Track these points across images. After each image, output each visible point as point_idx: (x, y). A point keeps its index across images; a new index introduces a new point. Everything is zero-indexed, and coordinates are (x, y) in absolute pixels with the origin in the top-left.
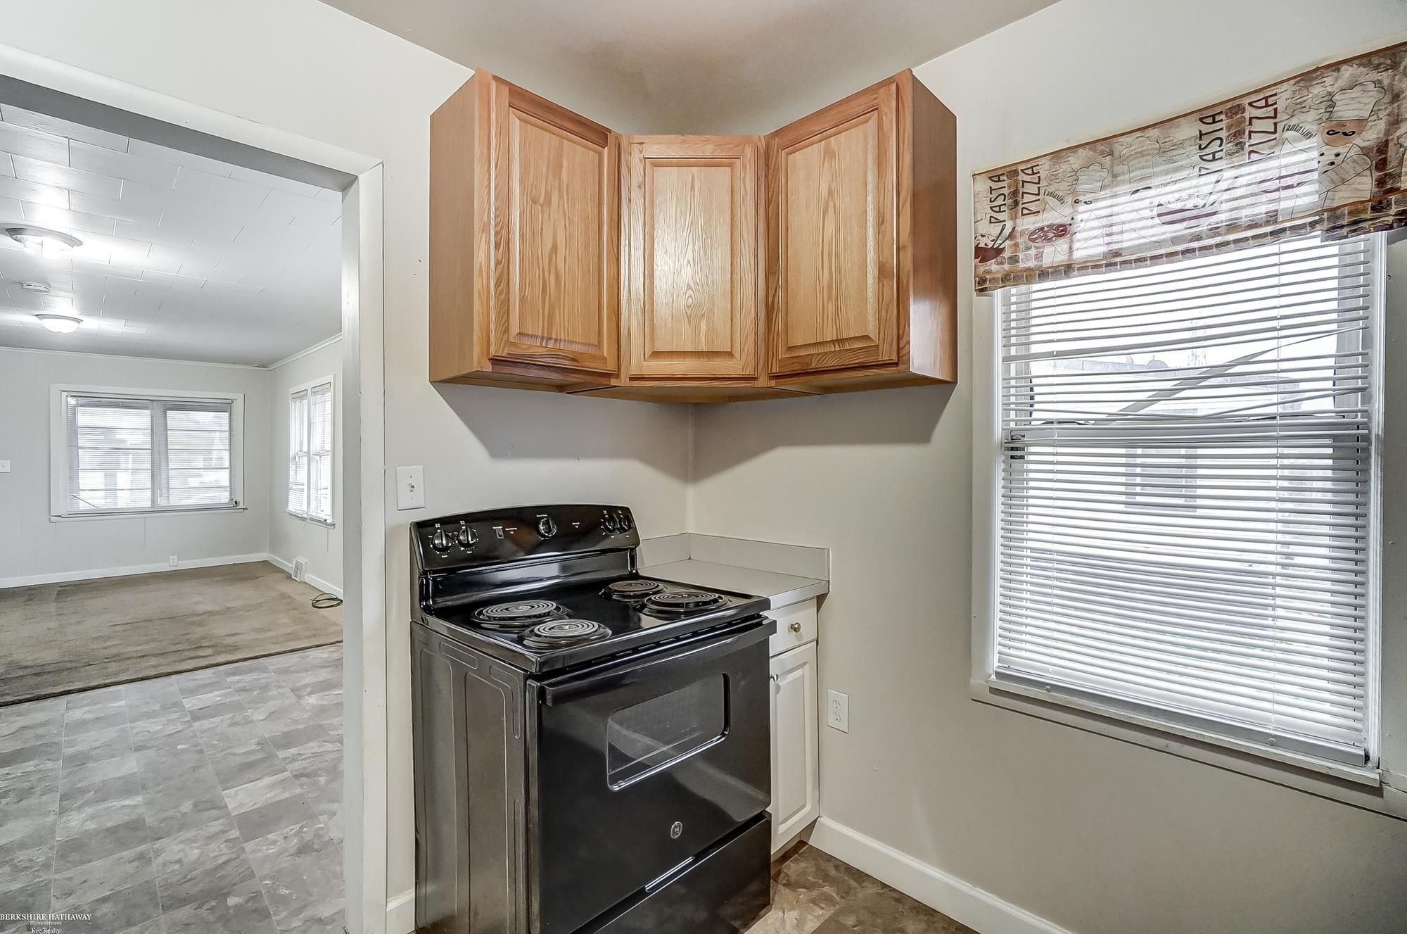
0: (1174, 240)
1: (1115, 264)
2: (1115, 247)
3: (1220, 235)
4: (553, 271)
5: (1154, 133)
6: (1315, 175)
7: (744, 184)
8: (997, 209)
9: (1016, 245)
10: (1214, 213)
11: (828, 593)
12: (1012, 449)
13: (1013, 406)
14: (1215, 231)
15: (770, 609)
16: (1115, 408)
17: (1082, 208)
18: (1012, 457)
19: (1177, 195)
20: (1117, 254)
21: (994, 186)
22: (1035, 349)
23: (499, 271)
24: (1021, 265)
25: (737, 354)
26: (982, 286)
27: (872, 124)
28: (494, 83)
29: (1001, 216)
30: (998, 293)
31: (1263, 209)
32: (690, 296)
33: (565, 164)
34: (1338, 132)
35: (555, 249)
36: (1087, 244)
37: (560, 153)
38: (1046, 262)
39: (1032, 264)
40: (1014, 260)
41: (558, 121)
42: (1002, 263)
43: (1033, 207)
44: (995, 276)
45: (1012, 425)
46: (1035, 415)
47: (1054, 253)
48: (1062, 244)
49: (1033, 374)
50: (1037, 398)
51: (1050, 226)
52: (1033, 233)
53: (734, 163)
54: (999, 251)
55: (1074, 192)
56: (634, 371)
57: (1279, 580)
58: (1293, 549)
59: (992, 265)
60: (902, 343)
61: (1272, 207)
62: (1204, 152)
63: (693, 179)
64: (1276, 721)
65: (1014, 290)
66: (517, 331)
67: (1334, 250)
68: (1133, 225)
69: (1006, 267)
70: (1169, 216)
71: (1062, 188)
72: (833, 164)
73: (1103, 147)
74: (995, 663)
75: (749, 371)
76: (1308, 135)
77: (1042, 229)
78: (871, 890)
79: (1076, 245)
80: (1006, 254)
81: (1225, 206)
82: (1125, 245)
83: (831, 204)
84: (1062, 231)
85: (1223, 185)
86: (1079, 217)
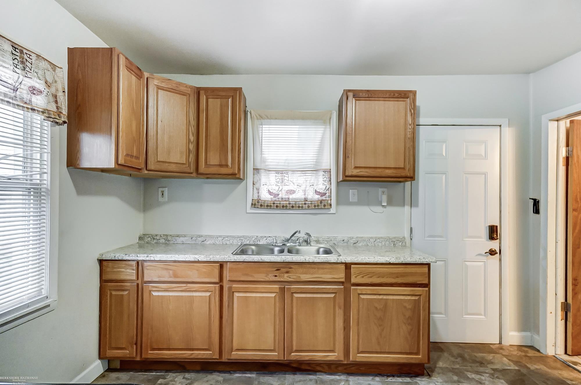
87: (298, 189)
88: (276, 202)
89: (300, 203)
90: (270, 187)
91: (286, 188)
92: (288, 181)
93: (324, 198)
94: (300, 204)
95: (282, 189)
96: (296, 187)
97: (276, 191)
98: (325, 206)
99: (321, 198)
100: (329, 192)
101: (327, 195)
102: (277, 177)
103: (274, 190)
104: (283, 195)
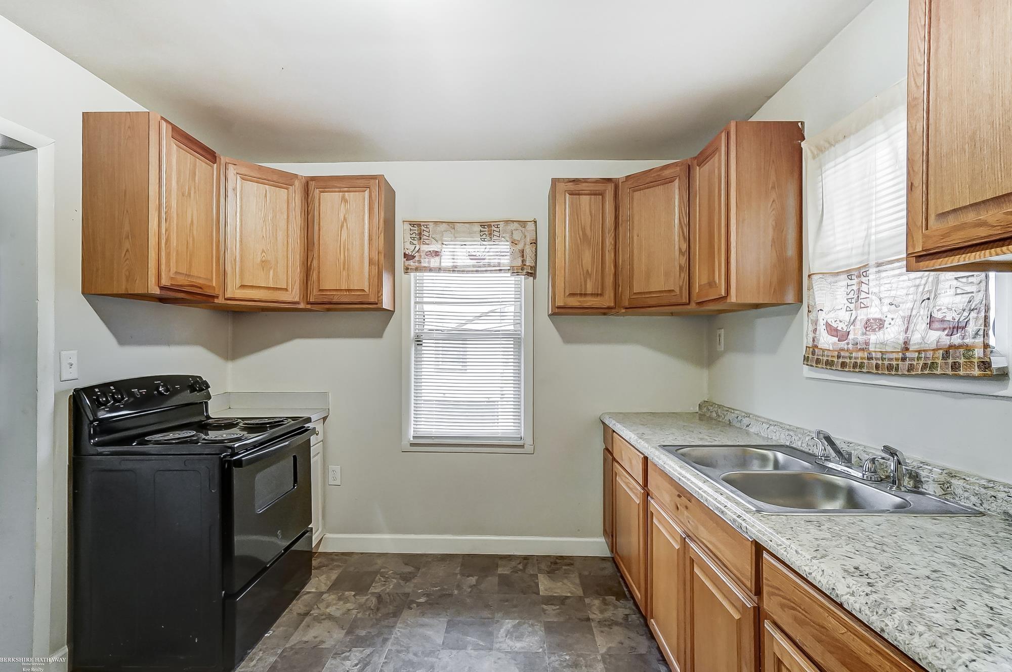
0: (474, 266)
1: (455, 271)
2: (455, 264)
3: (486, 267)
4: (191, 235)
5: (467, 225)
6: (509, 254)
7: (295, 200)
8: (413, 238)
9: (420, 256)
10: (484, 259)
11: (328, 416)
12: (418, 341)
13: (417, 323)
14: (484, 266)
15: (311, 422)
16: (454, 326)
17: (444, 246)
18: (418, 345)
19: (474, 250)
20: (456, 267)
21: (412, 228)
22: (425, 300)
23: (167, 235)
24: (423, 265)
25: (290, 289)
26: (407, 270)
27: (367, 193)
28: (165, 123)
29: (415, 242)
30: (412, 274)
31: (497, 261)
32: (264, 256)
33: (197, 173)
34: (514, 243)
35: (192, 221)
36: (446, 261)
37: (195, 165)
38: (432, 265)
39: (426, 265)
40: (420, 262)
41: (195, 148)
42: (415, 262)
43: (427, 242)
44: (413, 268)
45: (417, 331)
46: (425, 327)
47: (434, 262)
48: (437, 259)
49: (425, 310)
50: (426, 320)
51: (433, 251)
52: (427, 252)
53: (289, 188)
54: (414, 257)
55: (442, 240)
56: (228, 295)
57: (499, 403)
58: (504, 392)
59: (411, 263)
60: (380, 294)
61: (499, 261)
62: (482, 237)
63: (266, 192)
64: (501, 433)
65: (418, 274)
66: (175, 270)
67: (513, 278)
68: (461, 257)
69: (417, 264)
70: (472, 257)
71: (438, 237)
72: (346, 206)
73: (452, 224)
74: (412, 433)
75: (297, 299)
76: (507, 241)
77: (430, 251)
78: (356, 557)
79: (442, 261)
80: (417, 259)
81: (488, 257)
82: (458, 264)
83: (345, 224)
84: (437, 254)
85: (487, 250)
86: (444, 250)
87: (890, 316)
88: (842, 354)
89: (894, 356)
90: (832, 315)
91: (863, 315)
92: (868, 294)
93: (956, 339)
94: (892, 359)
95: (856, 317)
96: (886, 308)
97: (846, 324)
98: (955, 366)
99: (946, 341)
100: (977, 318)
101: (971, 328)
102: (850, 288)
103: (841, 321)
104: (856, 334)
